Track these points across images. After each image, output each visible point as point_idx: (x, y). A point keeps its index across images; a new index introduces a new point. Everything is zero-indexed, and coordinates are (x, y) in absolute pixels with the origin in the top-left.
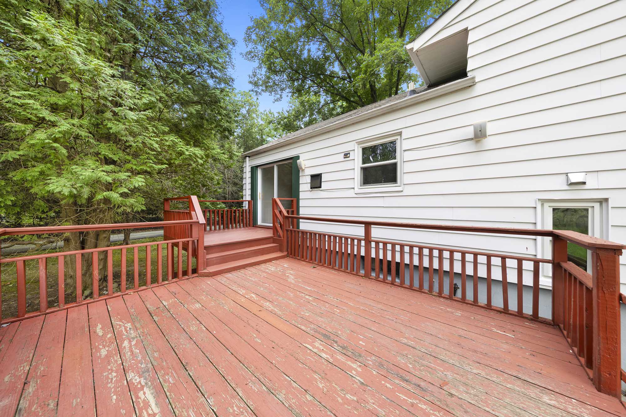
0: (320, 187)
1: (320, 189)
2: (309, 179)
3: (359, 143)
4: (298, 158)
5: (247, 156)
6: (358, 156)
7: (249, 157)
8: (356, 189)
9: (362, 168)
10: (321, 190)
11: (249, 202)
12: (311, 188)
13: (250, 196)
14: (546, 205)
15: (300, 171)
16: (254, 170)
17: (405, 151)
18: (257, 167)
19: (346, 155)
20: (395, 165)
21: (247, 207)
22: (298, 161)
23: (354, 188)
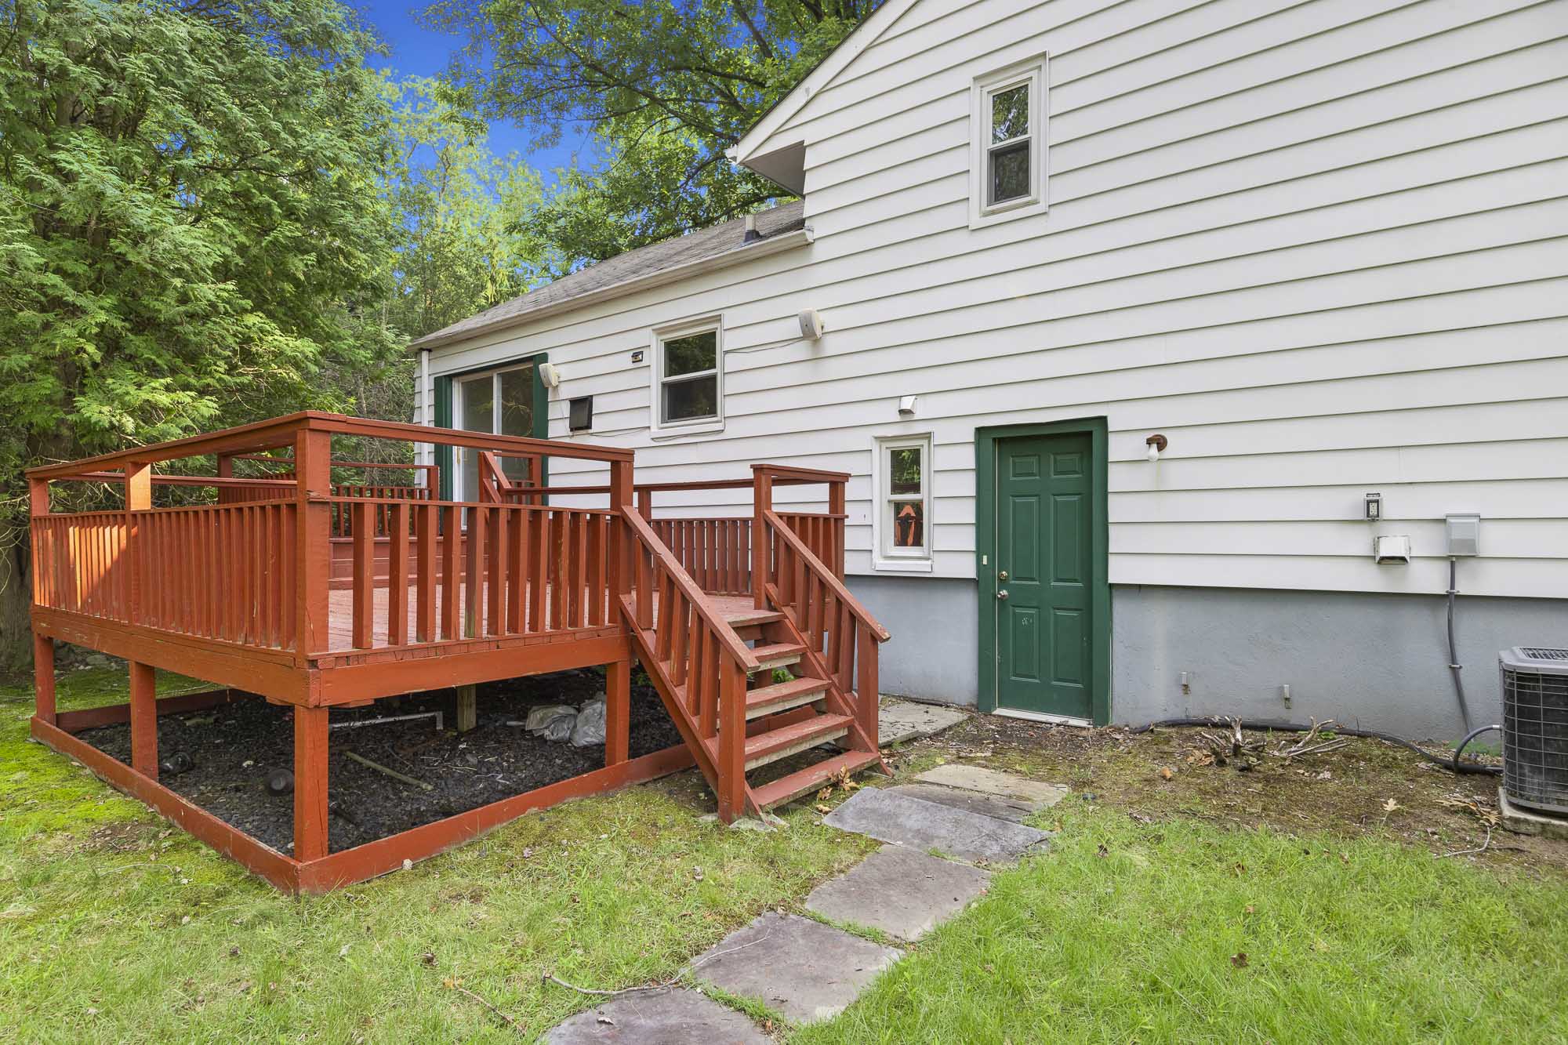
0: (589, 427)
1: (590, 431)
2: (565, 410)
3: (660, 332)
4: (543, 358)
5: (422, 350)
6: (656, 358)
7: (430, 351)
8: (654, 429)
9: (664, 385)
10: (592, 434)
11: (429, 469)
12: (572, 430)
13: (432, 456)
14: (884, 445)
15: (550, 390)
16: (442, 384)
17: (727, 352)
18: (450, 377)
19: (637, 356)
20: (713, 378)
21: (424, 485)
22: (542, 366)
23: (649, 427)
